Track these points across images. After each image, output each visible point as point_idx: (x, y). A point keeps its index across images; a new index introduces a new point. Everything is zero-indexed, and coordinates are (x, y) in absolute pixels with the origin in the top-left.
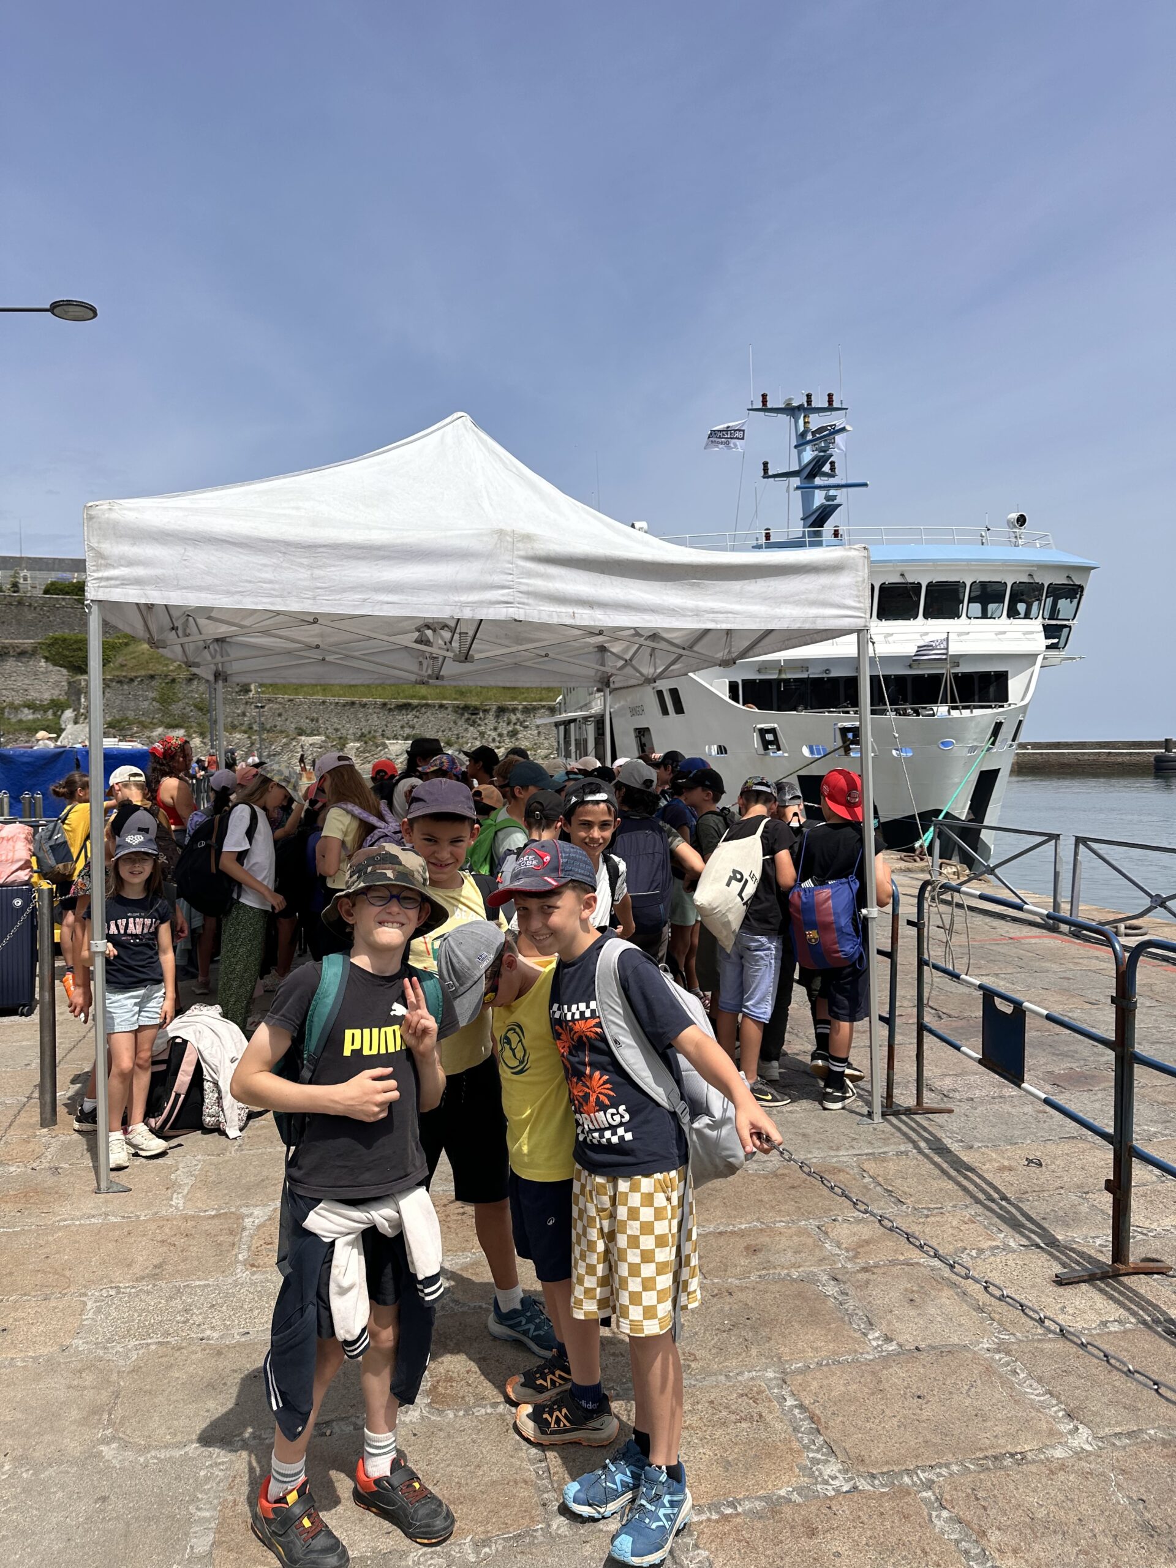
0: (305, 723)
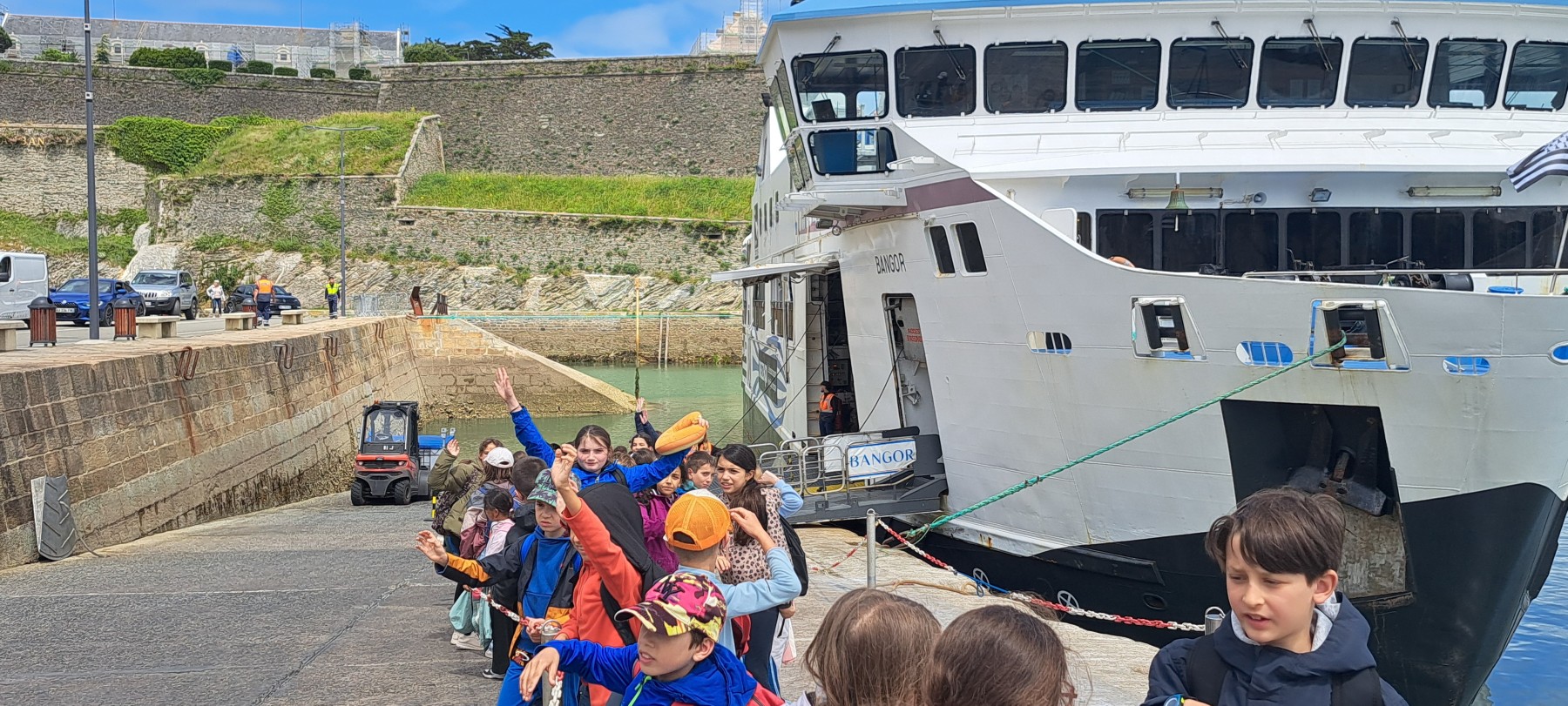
0: (470, 247)
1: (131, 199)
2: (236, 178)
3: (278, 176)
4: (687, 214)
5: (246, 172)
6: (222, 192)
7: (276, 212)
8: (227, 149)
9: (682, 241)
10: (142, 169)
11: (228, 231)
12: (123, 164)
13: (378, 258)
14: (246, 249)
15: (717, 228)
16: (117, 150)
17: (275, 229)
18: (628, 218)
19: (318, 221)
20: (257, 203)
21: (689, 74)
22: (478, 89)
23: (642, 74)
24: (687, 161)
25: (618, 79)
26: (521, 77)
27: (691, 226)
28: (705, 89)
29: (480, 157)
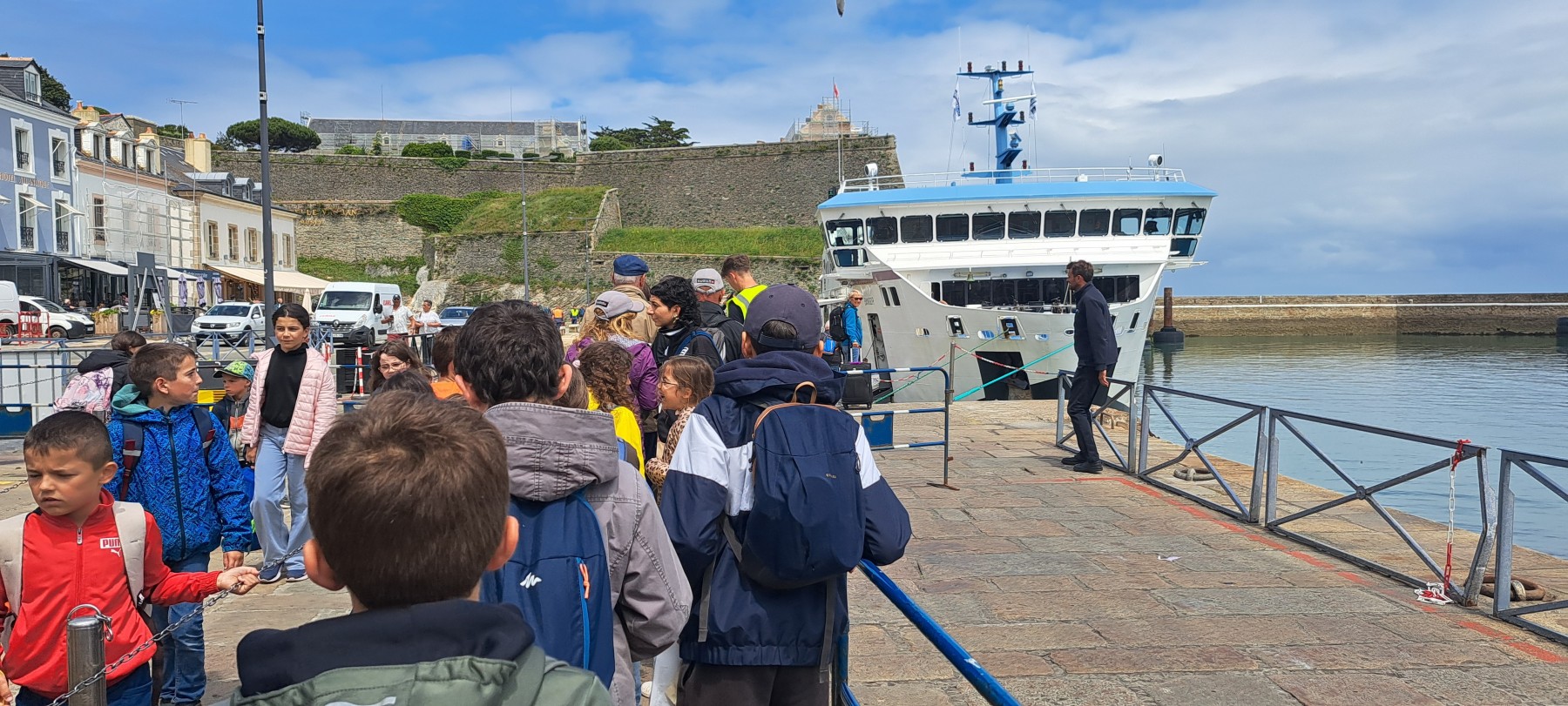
1: (413, 250)
2: (485, 235)
3: (512, 233)
4: (786, 254)
5: (491, 230)
6: (475, 244)
7: (512, 257)
8: (477, 216)
9: (783, 272)
10: (420, 229)
11: (480, 271)
12: (408, 226)
13: (580, 287)
14: (492, 282)
15: (806, 263)
16: (403, 217)
17: (512, 269)
19: (539, 262)
20: (499, 252)
21: (787, 154)
22: (642, 168)
23: (754, 155)
24: (786, 215)
25: (737, 159)
26: (672, 160)
27: (788, 261)
28: (797, 164)
29: (644, 215)
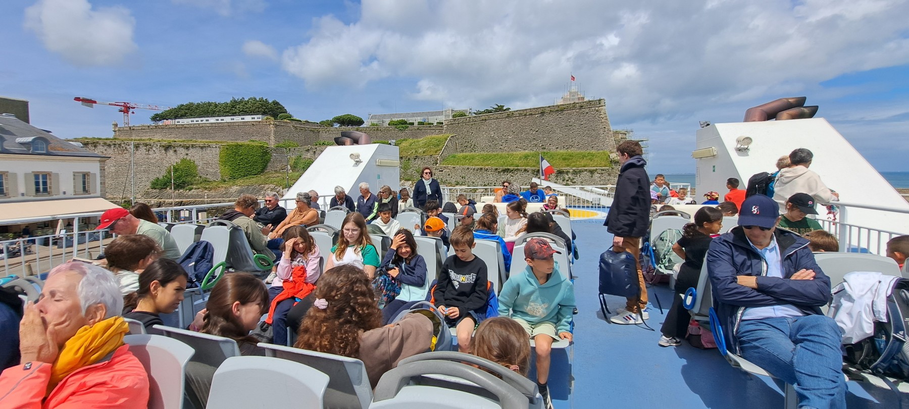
0: (460, 180)
3: (406, 157)
4: (534, 166)
7: (406, 168)
17: (405, 174)
18: (512, 168)
19: (416, 171)
21: (543, 113)
22: (472, 125)
23: (526, 115)
24: (541, 145)
25: (517, 118)
26: (486, 120)
27: (534, 171)
28: (548, 118)
29: (472, 147)
